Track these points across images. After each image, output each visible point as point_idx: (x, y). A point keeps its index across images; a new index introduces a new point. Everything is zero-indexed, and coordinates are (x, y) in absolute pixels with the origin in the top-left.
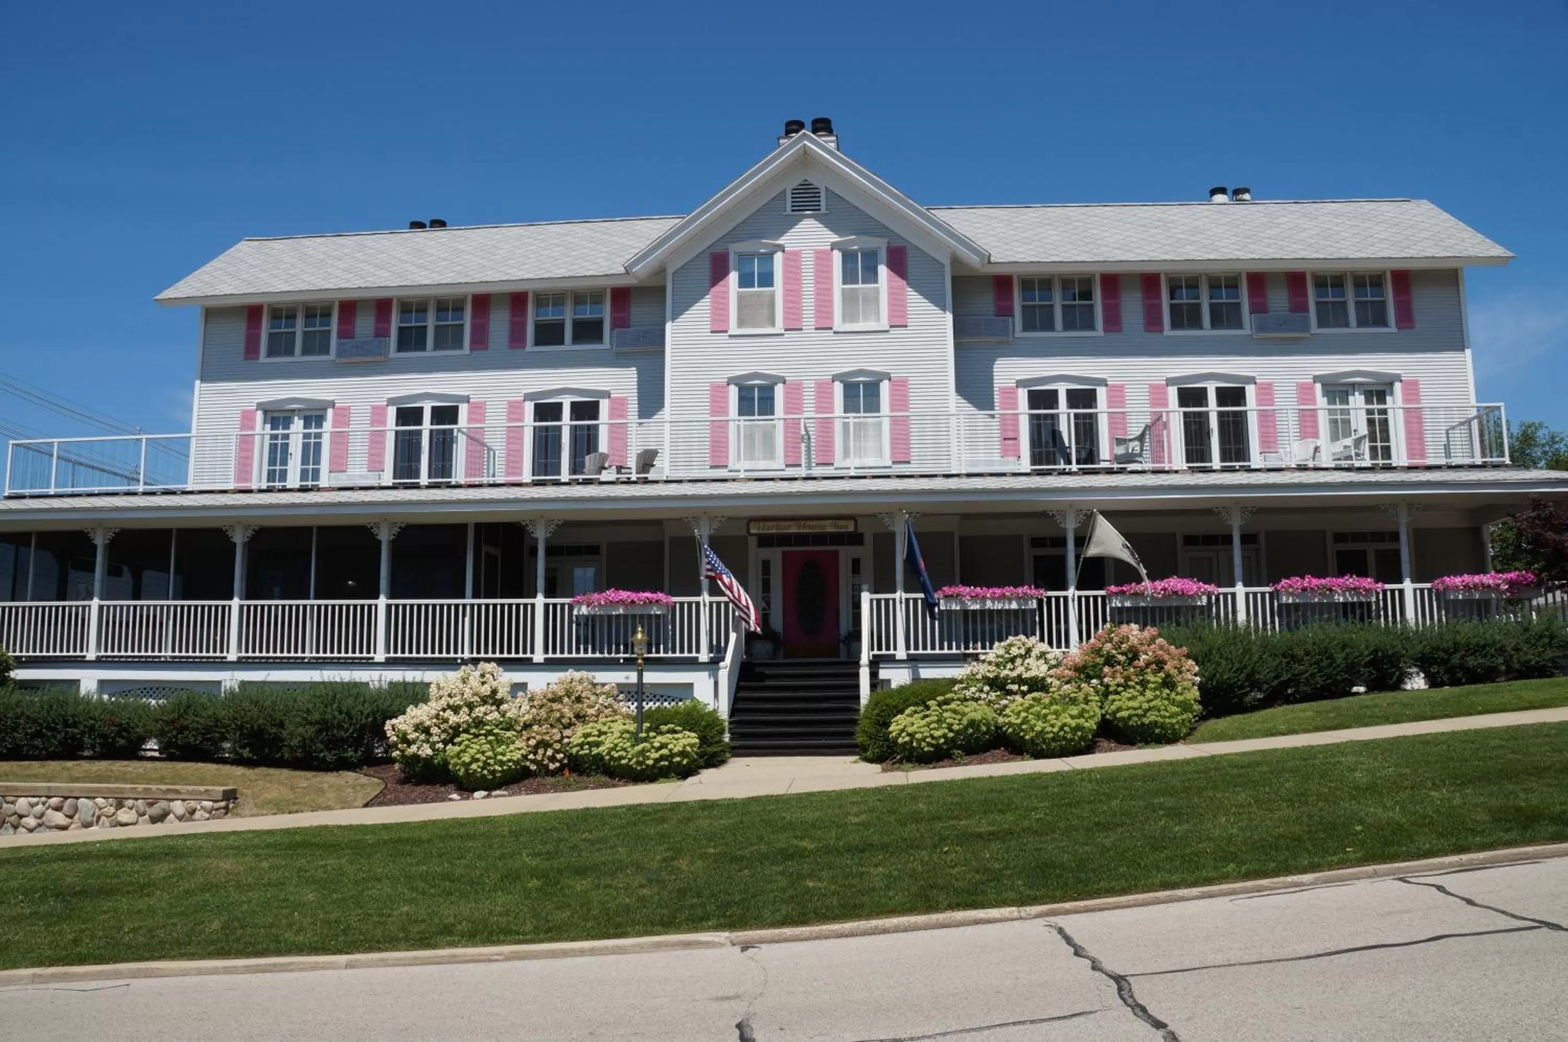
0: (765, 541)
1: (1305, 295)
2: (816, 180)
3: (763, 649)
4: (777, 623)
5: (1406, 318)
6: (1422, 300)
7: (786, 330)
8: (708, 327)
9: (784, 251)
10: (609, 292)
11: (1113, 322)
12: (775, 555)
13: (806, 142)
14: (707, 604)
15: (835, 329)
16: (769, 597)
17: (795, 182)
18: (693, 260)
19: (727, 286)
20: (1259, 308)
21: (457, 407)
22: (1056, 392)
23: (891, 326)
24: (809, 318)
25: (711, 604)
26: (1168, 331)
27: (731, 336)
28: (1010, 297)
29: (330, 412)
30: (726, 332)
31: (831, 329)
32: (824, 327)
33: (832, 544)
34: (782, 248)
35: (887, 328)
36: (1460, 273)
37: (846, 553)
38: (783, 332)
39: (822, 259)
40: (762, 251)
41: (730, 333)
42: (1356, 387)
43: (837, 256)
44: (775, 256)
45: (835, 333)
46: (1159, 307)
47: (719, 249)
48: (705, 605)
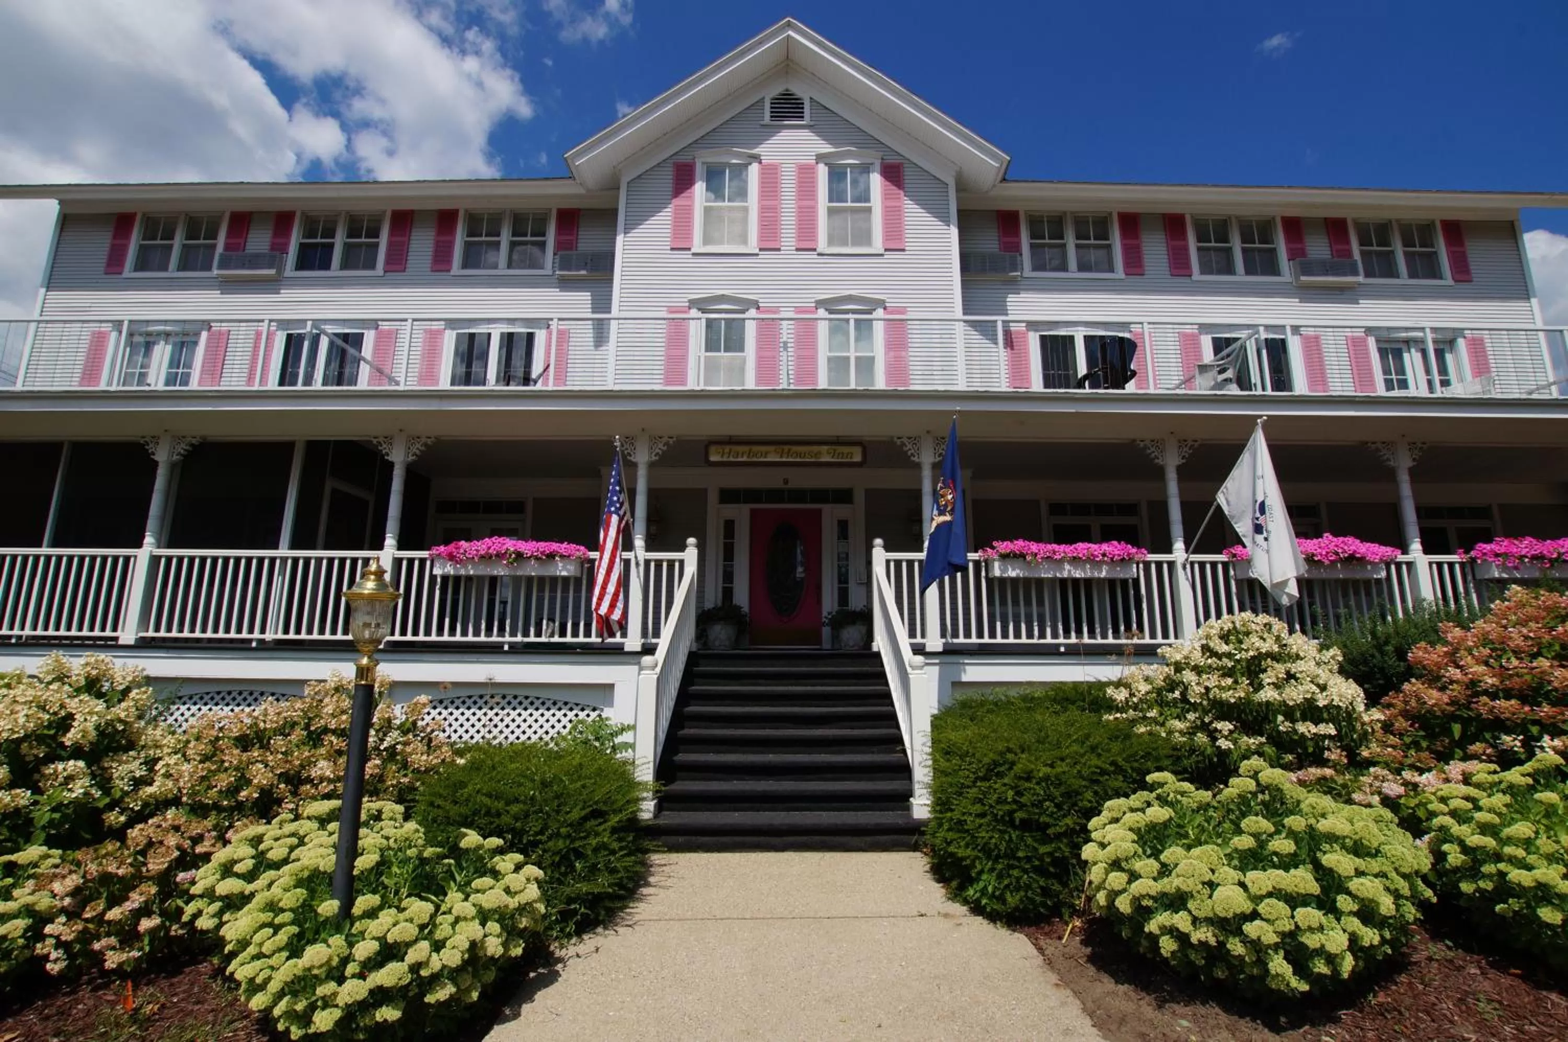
0: (729, 496)
1: (1348, 242)
2: (800, 90)
3: (721, 634)
4: (741, 597)
5: (1462, 271)
6: (1477, 252)
7: (761, 250)
8: (667, 244)
9: (760, 163)
10: (554, 214)
11: (1134, 264)
12: (741, 513)
13: (791, 33)
14: (642, 563)
15: (819, 250)
16: (732, 566)
17: (776, 90)
18: (652, 169)
19: (691, 198)
20: (1296, 254)
21: (363, 334)
22: (1071, 338)
23: (886, 250)
24: (788, 236)
25: (647, 562)
26: (1196, 275)
27: (694, 254)
28: (1017, 233)
29: (204, 335)
30: (689, 249)
31: (815, 250)
32: (806, 246)
33: (813, 501)
34: (757, 158)
35: (882, 251)
36: (1516, 223)
37: (831, 513)
38: (757, 251)
39: (805, 175)
40: (734, 161)
41: (694, 250)
42: (1412, 344)
43: (822, 172)
44: (750, 167)
45: (819, 254)
46: (1186, 249)
47: (684, 158)
48: (637, 564)
